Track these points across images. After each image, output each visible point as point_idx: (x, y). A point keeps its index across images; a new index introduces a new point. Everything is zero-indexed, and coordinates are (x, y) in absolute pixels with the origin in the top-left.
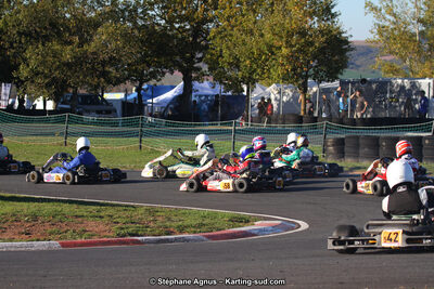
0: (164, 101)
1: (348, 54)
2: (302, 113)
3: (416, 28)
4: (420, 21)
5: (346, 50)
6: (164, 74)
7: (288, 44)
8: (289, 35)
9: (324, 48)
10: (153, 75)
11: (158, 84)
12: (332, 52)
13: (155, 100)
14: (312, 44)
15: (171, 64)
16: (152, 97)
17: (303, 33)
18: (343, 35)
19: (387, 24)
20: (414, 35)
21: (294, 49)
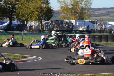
0: (4, 26)
1: (53, 13)
2: (41, 29)
3: (71, 7)
4: (72, 5)
5: (52, 12)
6: (4, 18)
7: (37, 11)
8: (38, 8)
9: (47, 12)
10: (1, 19)
11: (3, 21)
12: (49, 13)
13: (2, 26)
14: (43, 11)
15: (6, 16)
16: (1, 25)
17: (41, 8)
18: (52, 8)
19: (63, 6)
20: (70, 8)
21: (39, 12)
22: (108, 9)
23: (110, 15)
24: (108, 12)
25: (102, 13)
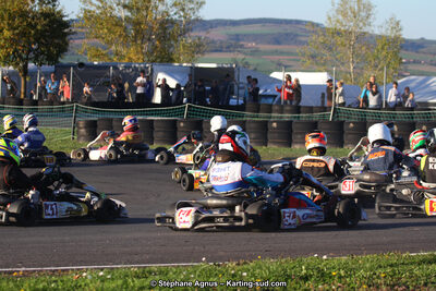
2: (22, 96)
3: (123, 13)
4: (125, 6)
7: (11, 28)
8: (12, 17)
9: (46, 31)
12: (51, 34)
14: (34, 27)
17: (23, 14)
18: (65, 19)
19: (93, 8)
20: (120, 18)
21: (17, 31)
22: (234, 23)
23: (242, 46)
24: (237, 37)
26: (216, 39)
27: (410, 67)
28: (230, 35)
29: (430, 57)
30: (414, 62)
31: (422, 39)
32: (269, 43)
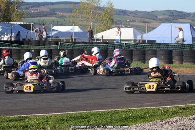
22: (52, 4)
23: (56, 14)
24: (54, 10)
25: (43, 12)
26: (44, 10)
27: (131, 23)
28: (50, 9)
29: (139, 19)
30: (133, 21)
31: (137, 11)
32: (68, 13)
